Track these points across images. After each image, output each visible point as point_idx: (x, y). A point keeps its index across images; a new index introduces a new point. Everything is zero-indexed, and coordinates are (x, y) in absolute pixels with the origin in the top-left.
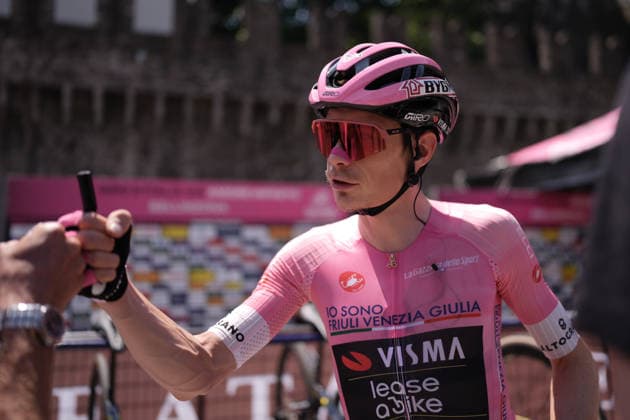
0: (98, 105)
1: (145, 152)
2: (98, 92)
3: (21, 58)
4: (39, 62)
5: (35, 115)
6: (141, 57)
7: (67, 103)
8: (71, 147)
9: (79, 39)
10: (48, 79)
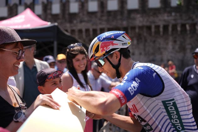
0: (161, 29)
1: (175, 42)
2: (161, 26)
3: (141, 19)
4: (145, 20)
5: (145, 34)
6: (173, 14)
7: (153, 30)
8: (154, 42)
9: (156, 11)
10: (148, 24)
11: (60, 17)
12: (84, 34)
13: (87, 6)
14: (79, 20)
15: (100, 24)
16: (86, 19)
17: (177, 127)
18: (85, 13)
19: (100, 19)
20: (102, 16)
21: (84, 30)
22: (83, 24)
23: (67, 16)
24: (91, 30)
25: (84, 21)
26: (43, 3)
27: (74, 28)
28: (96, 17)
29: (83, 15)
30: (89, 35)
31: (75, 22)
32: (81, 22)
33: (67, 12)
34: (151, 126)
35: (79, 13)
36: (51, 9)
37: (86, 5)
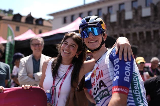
11: (117, 24)
12: (138, 36)
13: (141, 13)
14: (133, 25)
15: (154, 26)
16: (139, 23)
17: (137, 98)
18: (139, 18)
19: (153, 22)
20: (155, 19)
21: (138, 33)
22: (137, 28)
23: (122, 23)
24: (145, 32)
25: (138, 25)
26: (104, 15)
27: (129, 32)
28: (149, 20)
29: (137, 20)
30: (143, 37)
31: (129, 27)
32: (135, 26)
33: (123, 19)
34: (108, 92)
35: (133, 19)
36: (109, 19)
37: (139, 11)
